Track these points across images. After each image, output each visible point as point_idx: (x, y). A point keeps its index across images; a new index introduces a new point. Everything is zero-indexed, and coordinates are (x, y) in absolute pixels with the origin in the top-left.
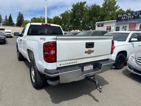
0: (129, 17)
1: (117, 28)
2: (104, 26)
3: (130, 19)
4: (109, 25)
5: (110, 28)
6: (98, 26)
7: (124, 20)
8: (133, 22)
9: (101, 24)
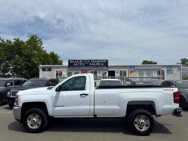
0: (81, 64)
1: (68, 73)
2: (52, 70)
3: (82, 66)
4: (59, 70)
5: (61, 73)
6: (44, 70)
7: (76, 66)
8: (85, 68)
9: (48, 68)
